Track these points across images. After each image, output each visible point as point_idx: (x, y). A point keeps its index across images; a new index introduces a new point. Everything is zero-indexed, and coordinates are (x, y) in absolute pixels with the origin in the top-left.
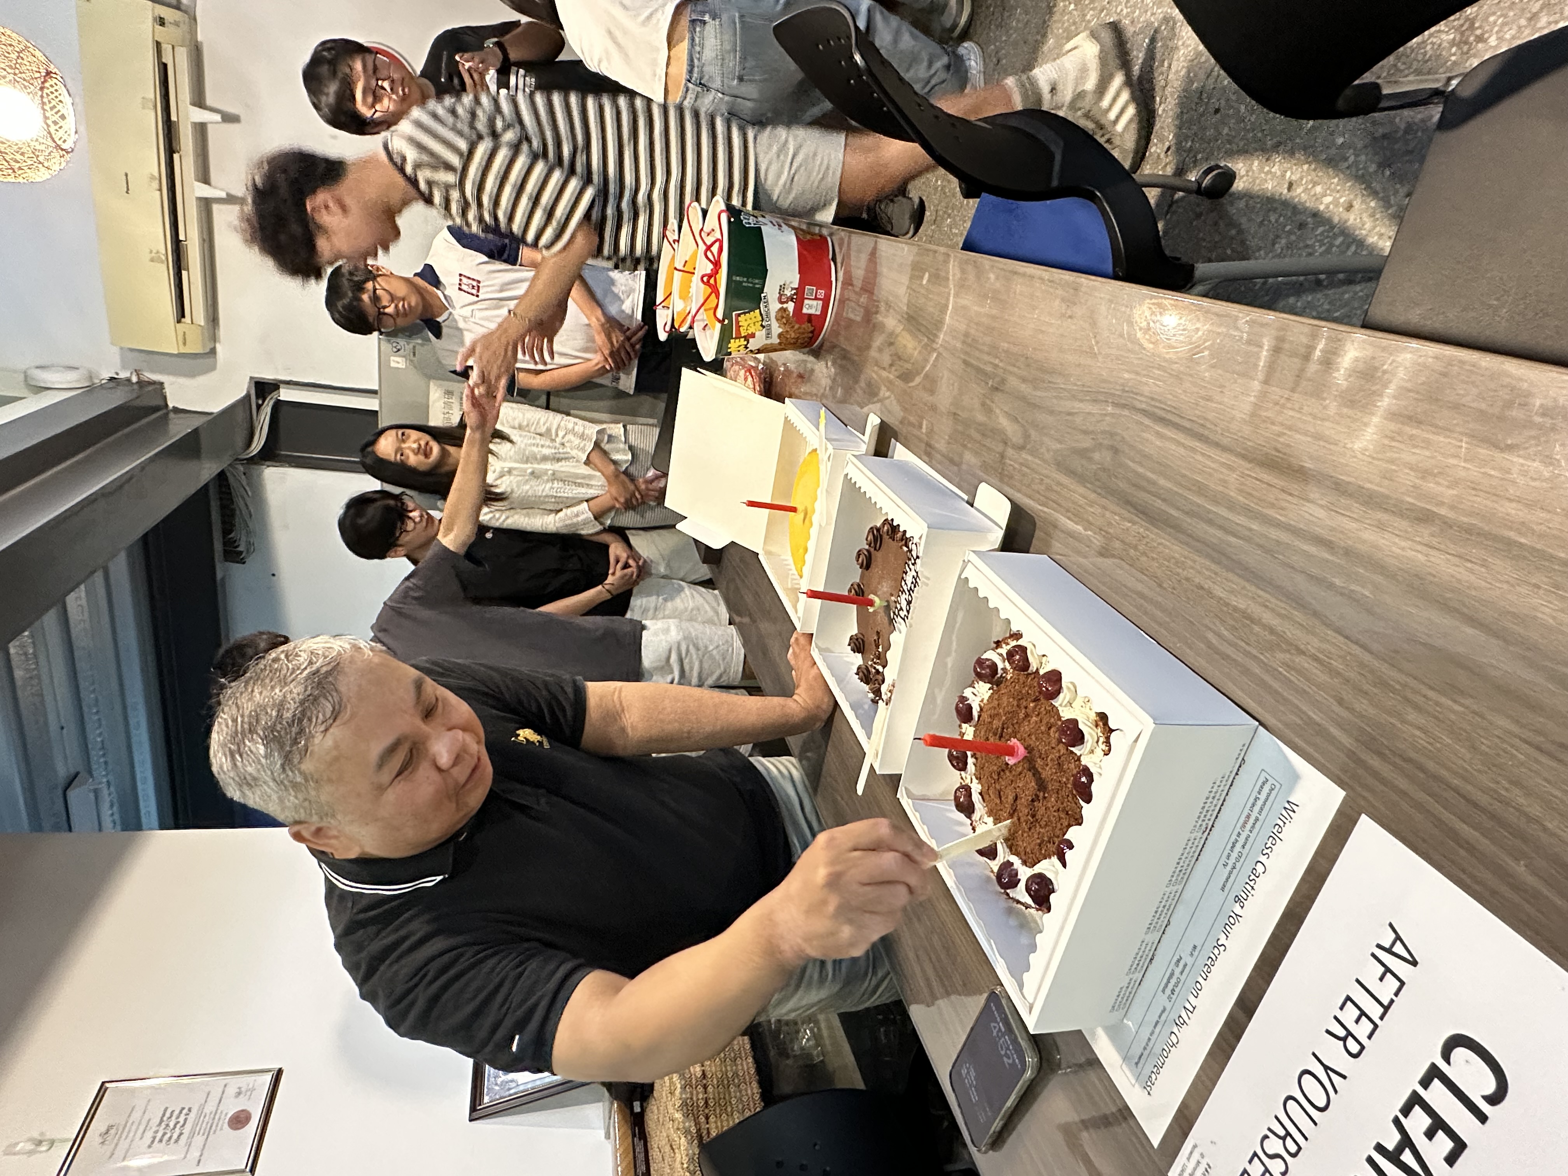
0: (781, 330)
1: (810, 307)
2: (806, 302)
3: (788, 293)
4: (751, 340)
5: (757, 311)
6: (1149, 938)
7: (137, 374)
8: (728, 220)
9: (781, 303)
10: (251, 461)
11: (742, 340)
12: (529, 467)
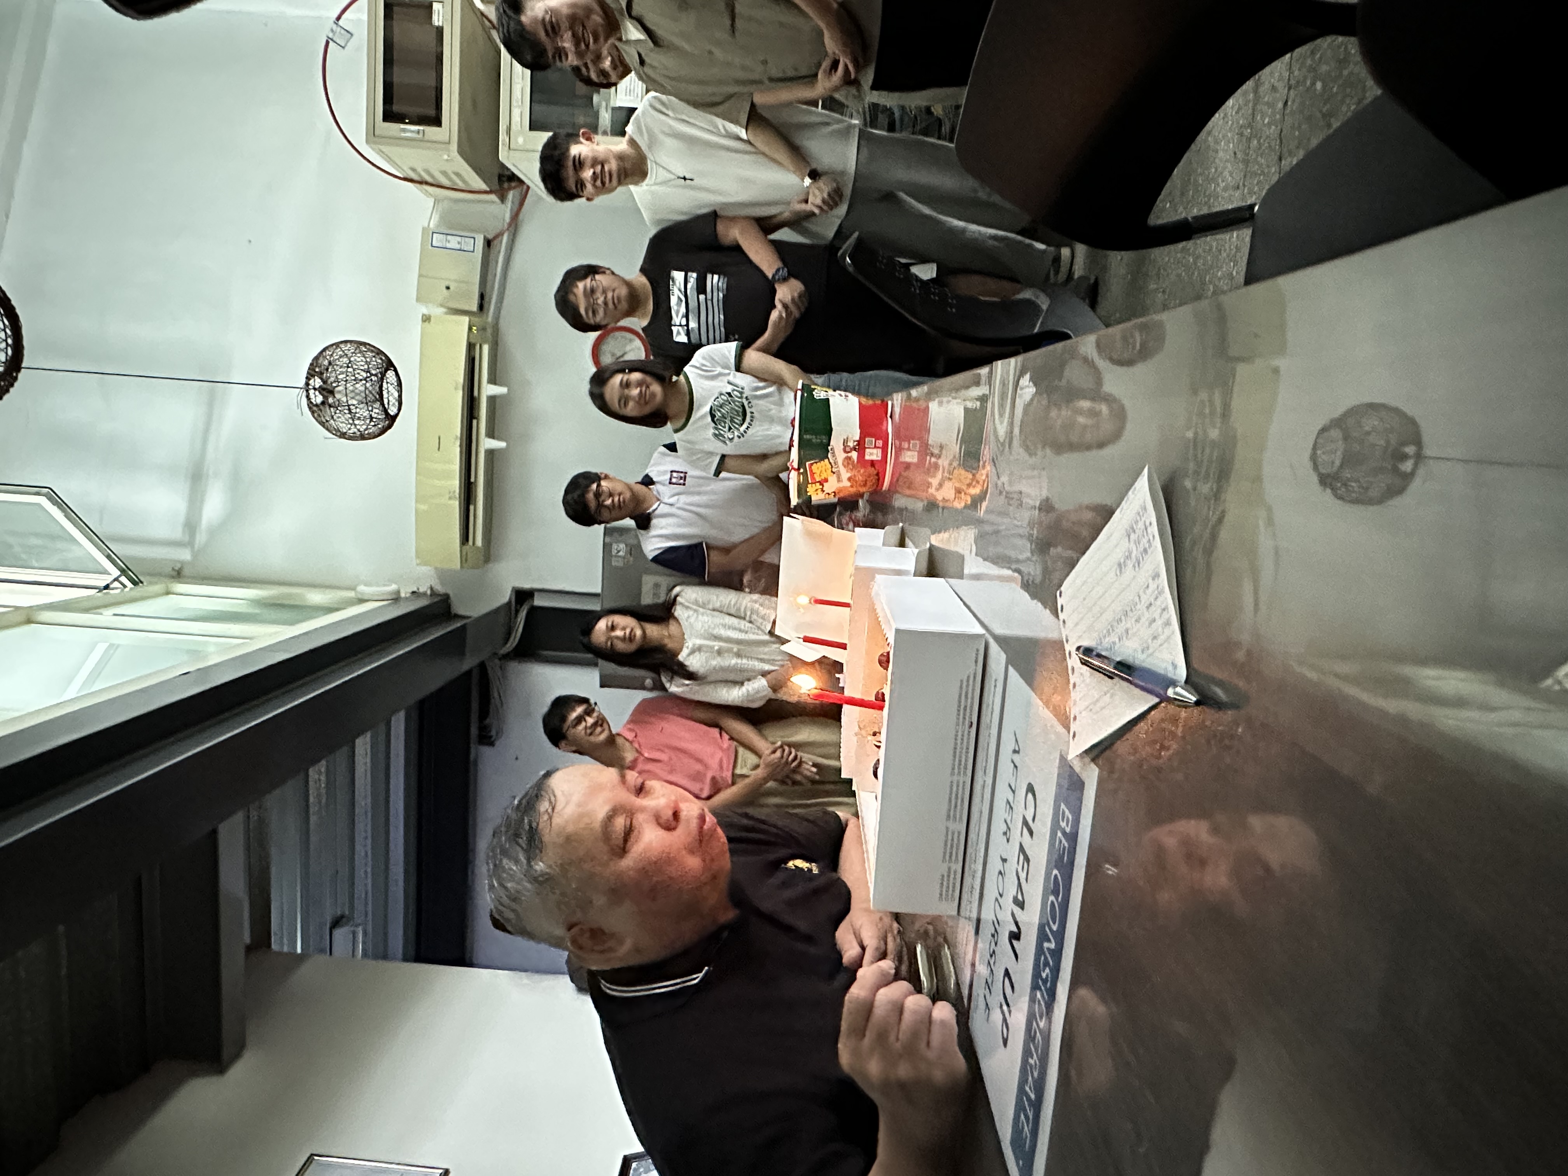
0: (849, 475)
1: (871, 454)
2: (867, 450)
3: (851, 444)
4: (825, 484)
5: (826, 460)
6: (952, 826)
7: (432, 588)
8: (802, 396)
9: (845, 451)
10: (507, 657)
11: (818, 484)
12: (717, 645)
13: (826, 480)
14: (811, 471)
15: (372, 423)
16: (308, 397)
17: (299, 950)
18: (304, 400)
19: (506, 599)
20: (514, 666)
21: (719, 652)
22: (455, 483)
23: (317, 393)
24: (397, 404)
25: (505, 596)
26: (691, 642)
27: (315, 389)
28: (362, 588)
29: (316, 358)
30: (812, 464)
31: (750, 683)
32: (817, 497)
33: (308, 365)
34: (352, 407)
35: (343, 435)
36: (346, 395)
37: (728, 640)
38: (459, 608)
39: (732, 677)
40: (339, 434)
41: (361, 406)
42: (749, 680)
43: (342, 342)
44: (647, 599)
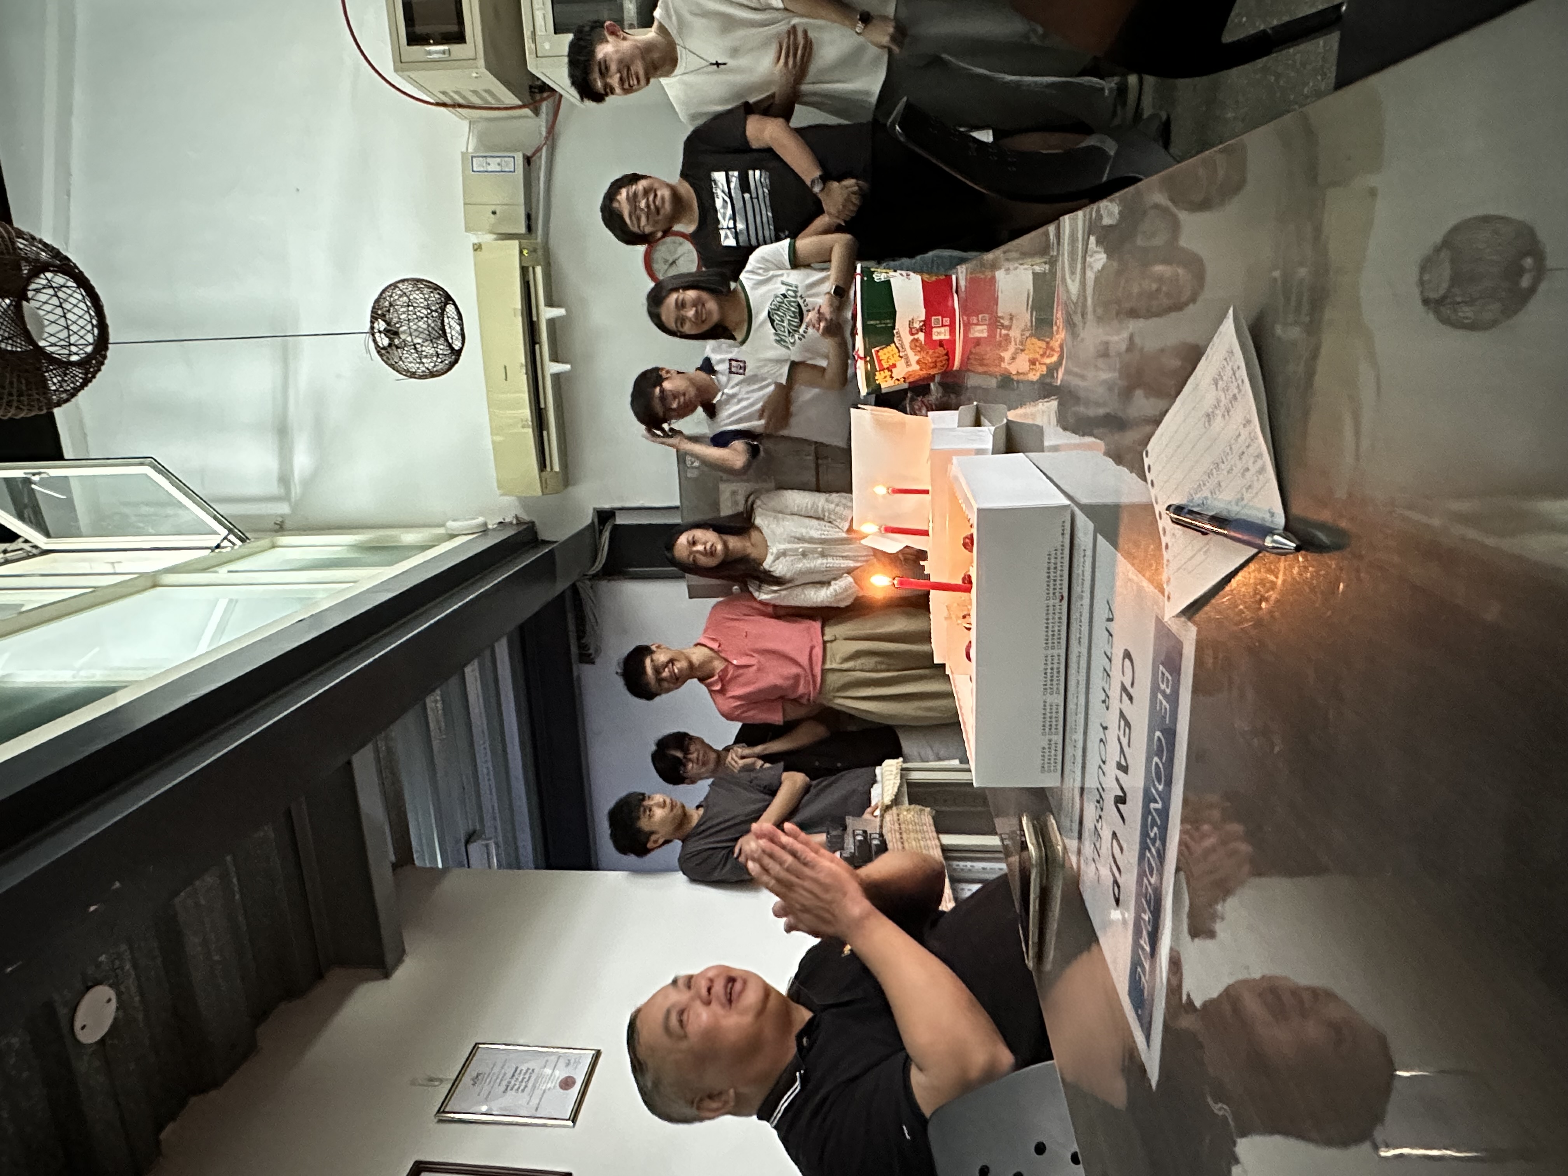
0: (917, 358)
1: (939, 333)
2: (934, 330)
3: (917, 325)
4: (894, 370)
5: (893, 345)
6: (1050, 699)
7: (517, 517)
8: (862, 280)
9: (912, 334)
10: (596, 577)
11: (886, 371)
12: (801, 547)
13: (894, 366)
14: (878, 357)
15: (439, 360)
16: (374, 341)
17: (440, 866)
18: (372, 345)
19: (588, 521)
20: (604, 586)
21: (804, 554)
22: (526, 412)
23: (383, 335)
24: (460, 337)
25: (587, 518)
26: (774, 549)
27: (380, 332)
28: (450, 524)
29: (377, 301)
30: (878, 351)
31: (837, 582)
32: (886, 384)
33: (371, 309)
34: (418, 346)
35: (413, 375)
36: (411, 335)
37: (811, 540)
38: (544, 535)
39: (818, 578)
40: (409, 374)
41: (426, 344)
42: (835, 579)
43: (399, 282)
44: (726, 510)
